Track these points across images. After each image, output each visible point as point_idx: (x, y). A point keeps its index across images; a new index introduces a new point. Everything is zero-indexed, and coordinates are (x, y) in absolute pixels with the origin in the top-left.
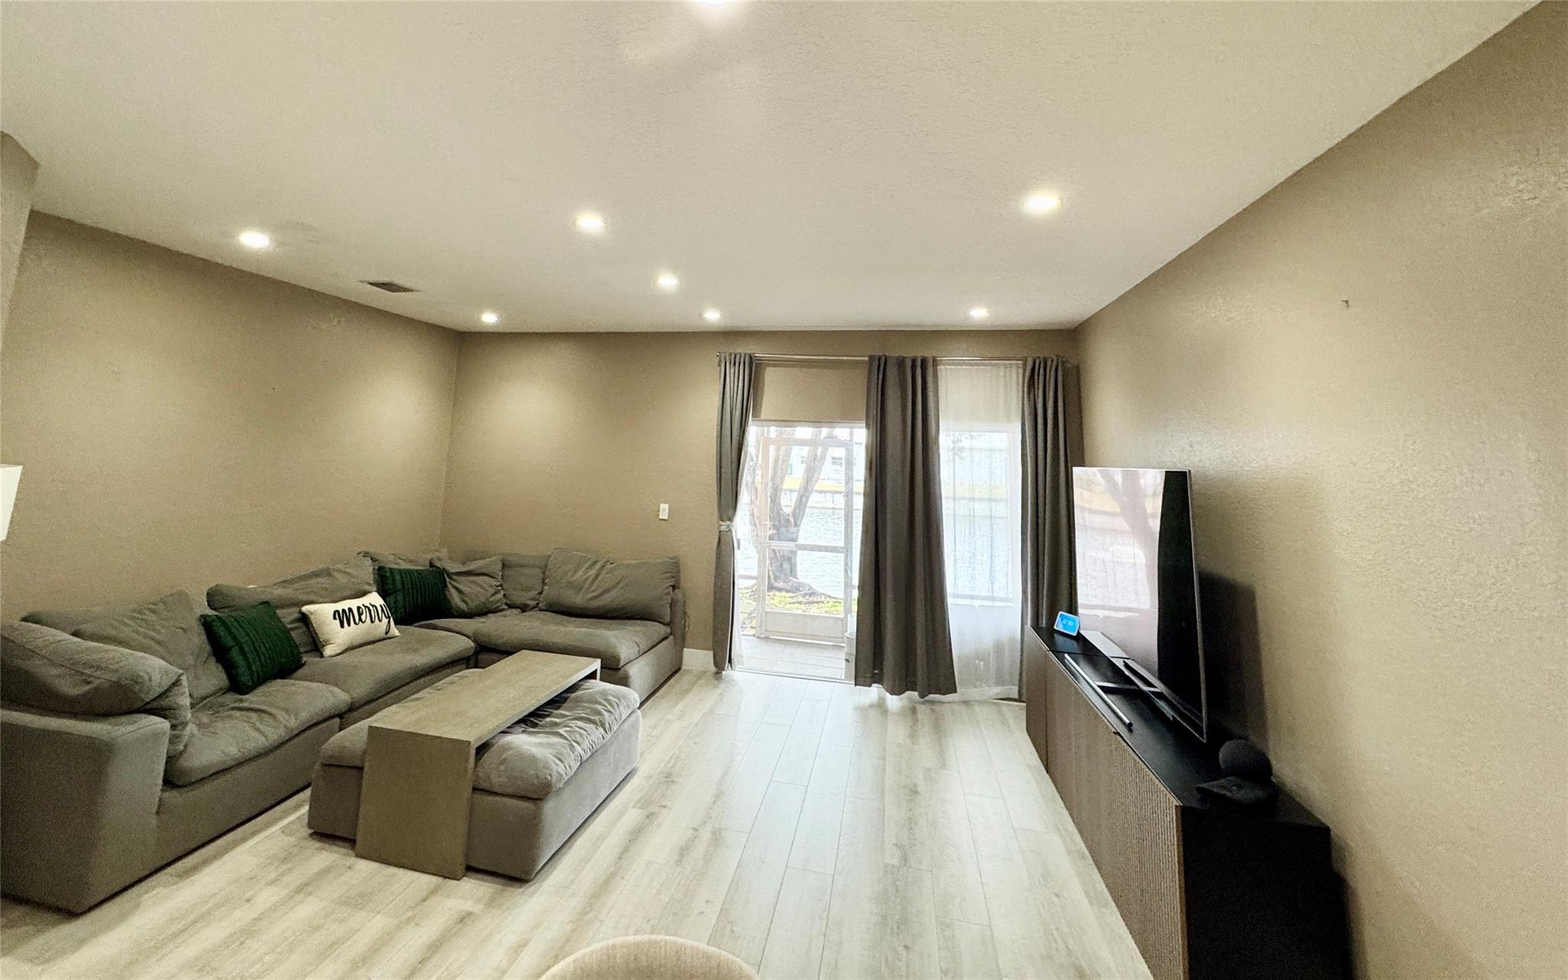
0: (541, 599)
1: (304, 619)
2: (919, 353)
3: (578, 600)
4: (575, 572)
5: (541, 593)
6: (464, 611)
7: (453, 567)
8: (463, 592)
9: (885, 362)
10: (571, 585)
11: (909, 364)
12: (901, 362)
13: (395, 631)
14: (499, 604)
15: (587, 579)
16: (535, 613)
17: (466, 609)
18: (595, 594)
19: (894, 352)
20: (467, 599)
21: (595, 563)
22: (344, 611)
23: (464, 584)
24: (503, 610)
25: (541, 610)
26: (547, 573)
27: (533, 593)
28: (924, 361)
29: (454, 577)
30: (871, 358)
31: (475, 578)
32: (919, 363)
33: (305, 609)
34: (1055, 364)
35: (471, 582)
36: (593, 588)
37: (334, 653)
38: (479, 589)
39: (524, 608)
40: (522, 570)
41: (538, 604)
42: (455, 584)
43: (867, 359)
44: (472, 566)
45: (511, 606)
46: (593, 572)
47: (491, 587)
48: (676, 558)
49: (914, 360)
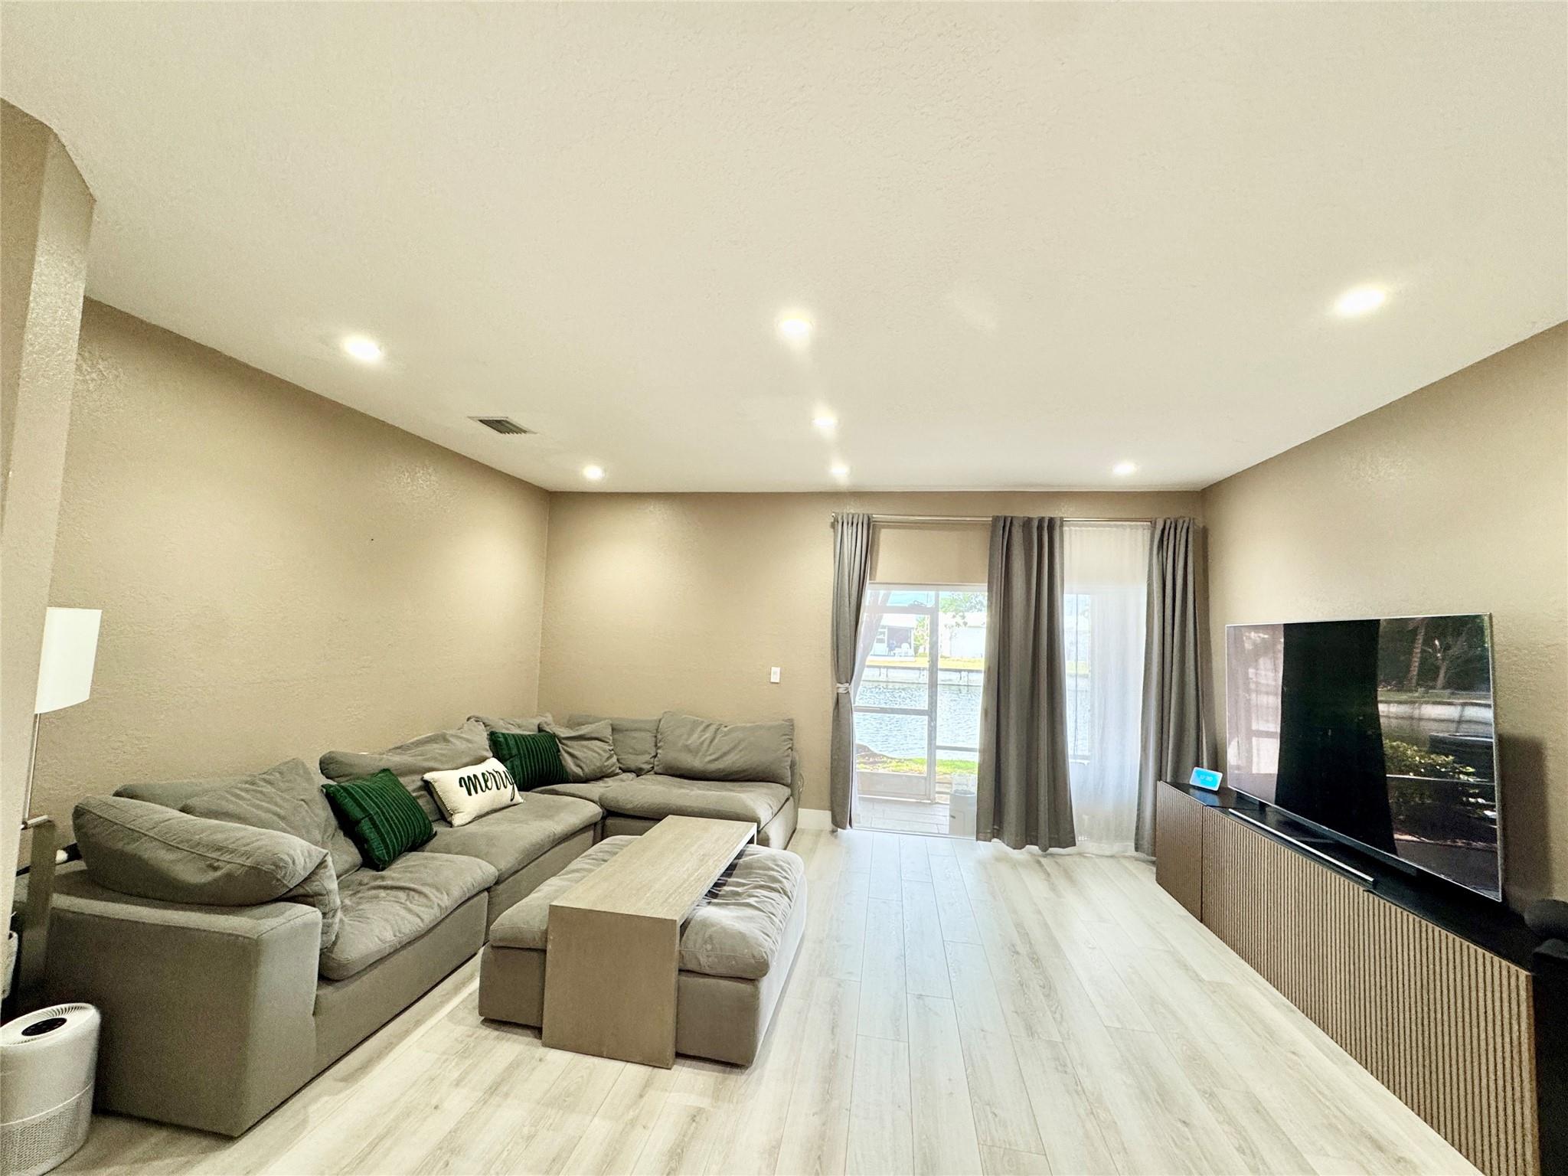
0: (656, 763)
1: (427, 787)
2: (1047, 514)
3: (697, 763)
4: (690, 734)
5: (655, 756)
6: (580, 776)
7: (563, 732)
8: (579, 756)
9: (1011, 523)
10: (688, 749)
11: (1035, 524)
12: (1027, 523)
13: (518, 798)
14: (614, 768)
15: (702, 743)
16: (650, 777)
17: (582, 775)
18: (713, 757)
19: (1020, 512)
20: (582, 765)
21: (708, 726)
22: (469, 778)
23: (576, 748)
24: (617, 774)
25: (656, 773)
26: (659, 737)
27: (647, 757)
28: (1051, 521)
29: (564, 741)
30: (996, 519)
31: (585, 743)
32: (1046, 525)
33: (428, 776)
34: (1186, 525)
35: (583, 746)
36: (711, 750)
37: (463, 822)
38: (594, 754)
39: (639, 772)
40: (634, 734)
41: (653, 768)
42: (565, 748)
43: (991, 519)
44: (583, 730)
45: (624, 771)
46: (708, 735)
47: (605, 751)
48: (791, 720)
49: (1041, 520)
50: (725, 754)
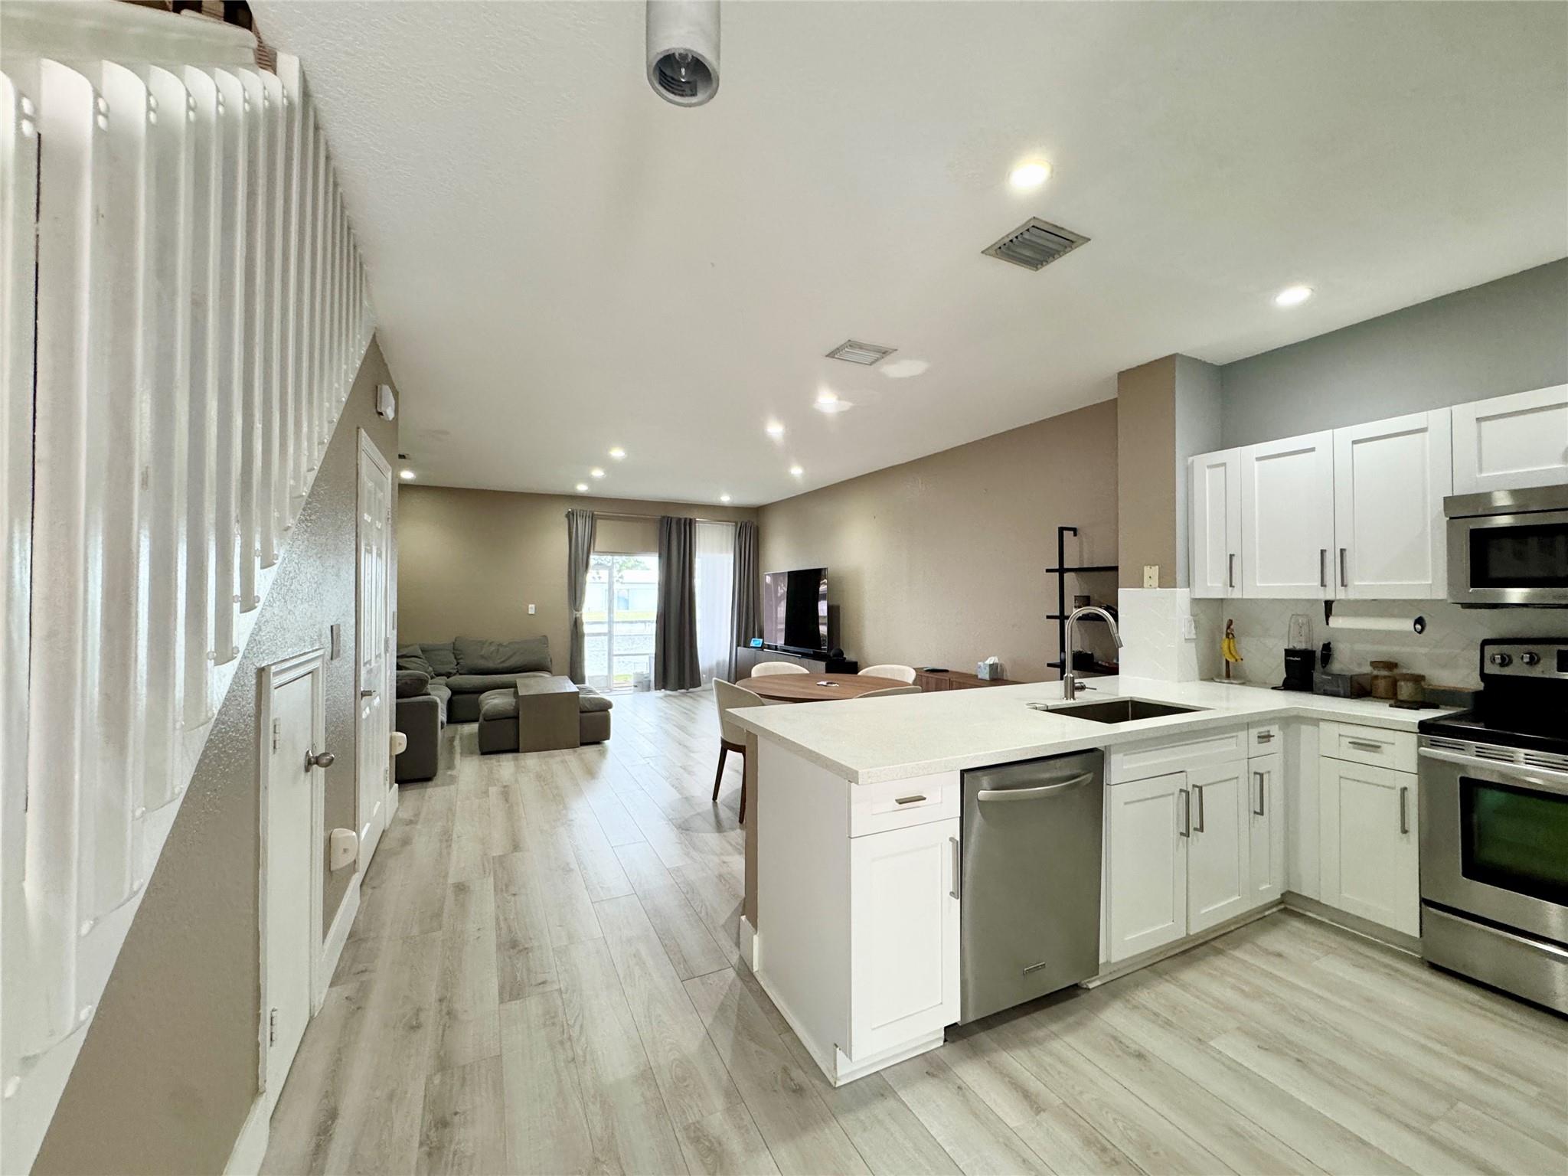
0: (461, 668)
2: (689, 516)
4: (481, 648)
5: (458, 664)
9: (670, 520)
10: (482, 657)
11: (683, 521)
12: (679, 520)
15: (490, 654)
18: (501, 660)
19: (675, 515)
21: (492, 643)
26: (457, 652)
27: (452, 666)
28: (691, 520)
30: (662, 517)
32: (688, 522)
34: (751, 524)
36: (498, 657)
38: (417, 665)
39: (450, 674)
40: (436, 652)
41: (460, 671)
44: (404, 651)
45: (439, 675)
46: (493, 648)
47: (423, 664)
48: (545, 636)
49: (686, 519)
50: (509, 658)
